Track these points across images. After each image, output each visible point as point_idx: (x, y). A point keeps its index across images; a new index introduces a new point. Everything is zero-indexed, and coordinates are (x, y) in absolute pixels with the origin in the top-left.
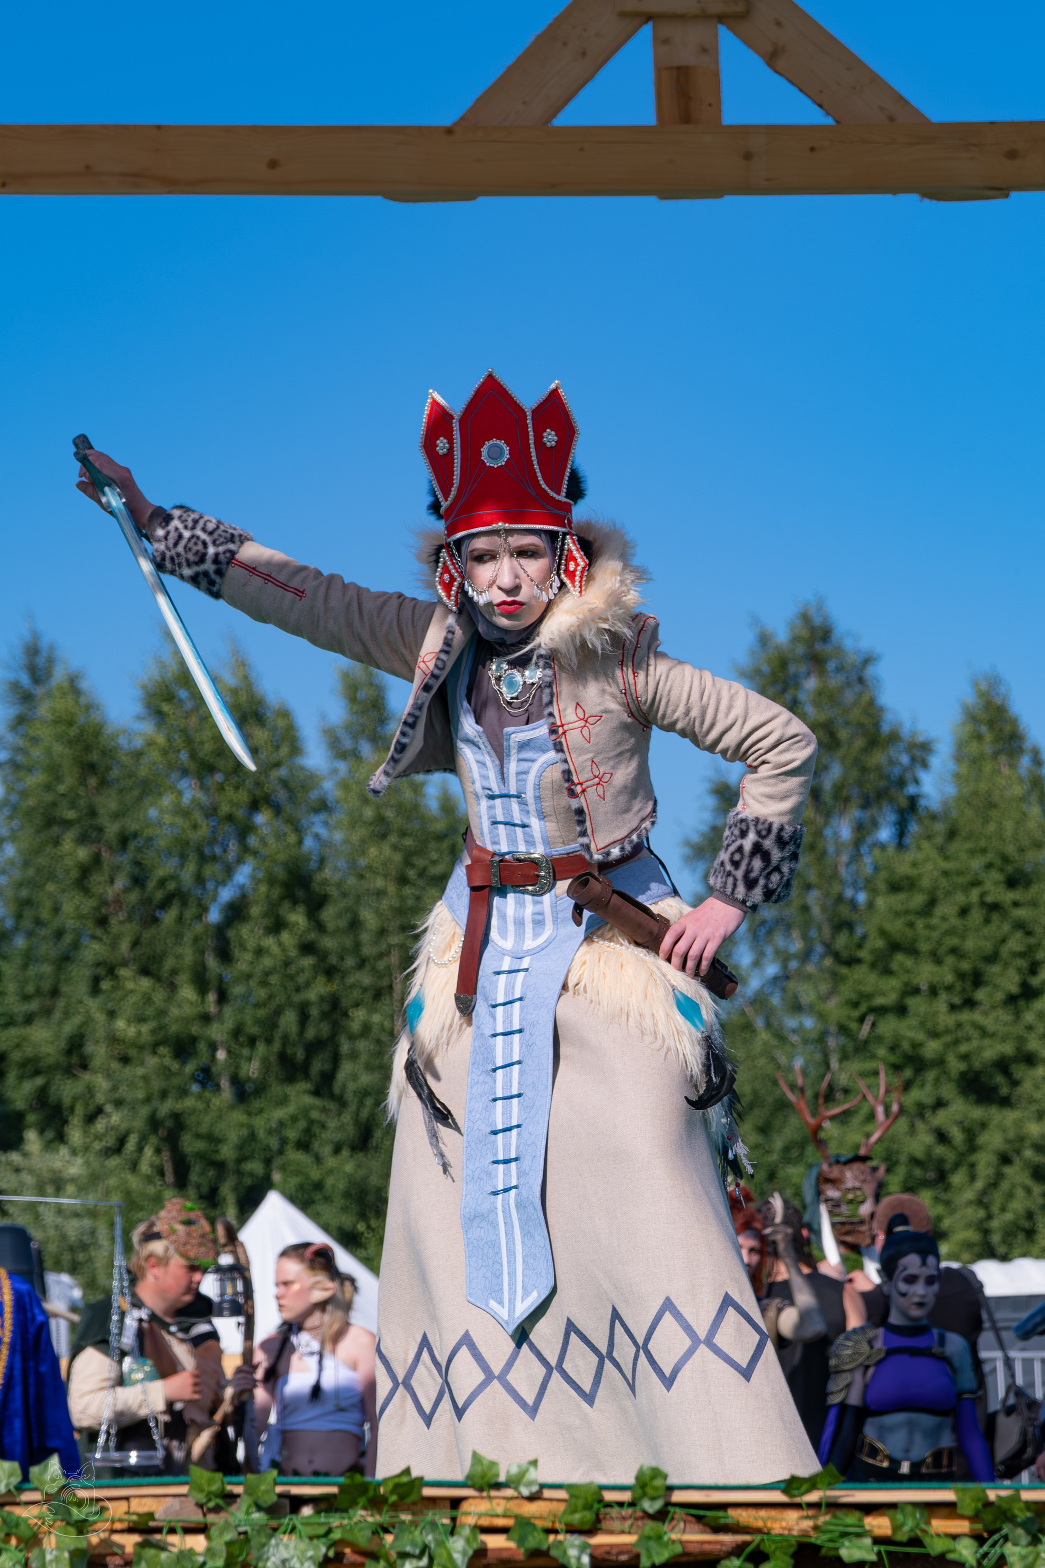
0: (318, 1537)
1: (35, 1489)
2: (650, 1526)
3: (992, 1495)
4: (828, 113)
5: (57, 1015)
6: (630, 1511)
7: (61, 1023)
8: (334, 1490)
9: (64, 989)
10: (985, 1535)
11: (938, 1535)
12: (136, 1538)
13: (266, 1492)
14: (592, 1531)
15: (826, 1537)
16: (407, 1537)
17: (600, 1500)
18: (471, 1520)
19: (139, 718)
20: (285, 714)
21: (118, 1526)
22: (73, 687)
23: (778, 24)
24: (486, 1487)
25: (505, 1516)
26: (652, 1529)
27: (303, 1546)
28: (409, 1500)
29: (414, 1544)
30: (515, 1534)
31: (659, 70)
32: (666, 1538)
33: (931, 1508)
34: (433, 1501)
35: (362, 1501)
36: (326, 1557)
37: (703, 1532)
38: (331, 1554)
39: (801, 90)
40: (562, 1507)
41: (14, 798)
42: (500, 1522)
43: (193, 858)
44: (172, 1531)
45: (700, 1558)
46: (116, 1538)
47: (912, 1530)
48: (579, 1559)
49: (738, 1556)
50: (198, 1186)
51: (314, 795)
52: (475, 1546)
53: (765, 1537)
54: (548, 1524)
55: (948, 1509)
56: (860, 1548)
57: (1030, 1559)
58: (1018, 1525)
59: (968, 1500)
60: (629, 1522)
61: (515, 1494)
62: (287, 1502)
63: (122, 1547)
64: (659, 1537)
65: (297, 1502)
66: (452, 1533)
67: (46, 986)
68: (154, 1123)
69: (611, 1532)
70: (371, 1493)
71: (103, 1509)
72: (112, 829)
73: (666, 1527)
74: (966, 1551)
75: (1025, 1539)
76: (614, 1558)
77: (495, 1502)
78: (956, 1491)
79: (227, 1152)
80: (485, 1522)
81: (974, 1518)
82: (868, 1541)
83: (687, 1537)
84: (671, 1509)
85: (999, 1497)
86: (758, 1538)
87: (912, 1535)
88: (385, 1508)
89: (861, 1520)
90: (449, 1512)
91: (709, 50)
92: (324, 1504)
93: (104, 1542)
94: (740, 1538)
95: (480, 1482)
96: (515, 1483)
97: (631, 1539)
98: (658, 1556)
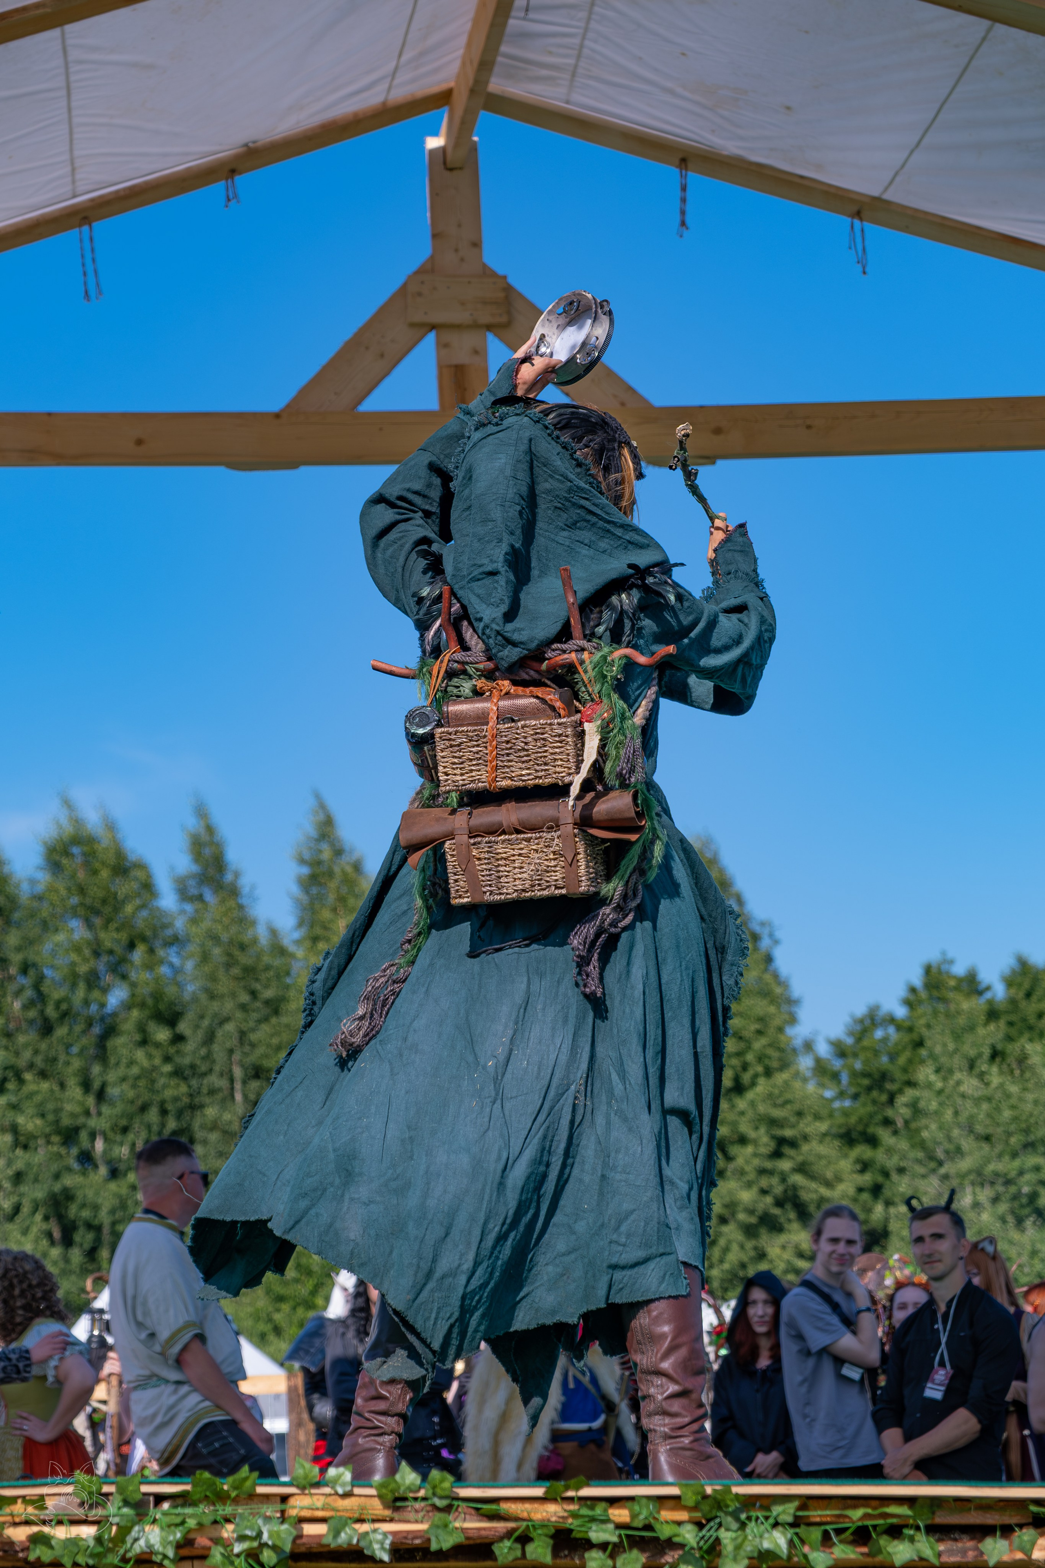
0: (177, 1525)
2: (438, 1516)
3: (709, 1490)
6: (423, 1504)
8: (187, 1488)
10: (704, 1522)
11: (667, 1522)
12: (31, 1530)
13: (134, 1491)
15: (578, 1523)
16: (246, 1526)
18: (296, 1513)
21: (17, 1519)
24: (308, 1486)
25: (323, 1509)
26: (440, 1519)
27: (163, 1531)
28: (247, 1496)
29: (251, 1529)
30: (332, 1523)
31: (441, 368)
32: (451, 1526)
33: (661, 1500)
34: (267, 1497)
35: (210, 1497)
36: (181, 1540)
37: (480, 1521)
38: (185, 1538)
40: (369, 1501)
42: (320, 1514)
44: (60, 1523)
45: (478, 1541)
46: (16, 1529)
47: (646, 1518)
48: (381, 1543)
49: (509, 1539)
53: (530, 1524)
54: (356, 1515)
55: (674, 1501)
56: (604, 1531)
57: (740, 1540)
58: (729, 1514)
59: (690, 1494)
60: (421, 1514)
61: (333, 1492)
62: (152, 1499)
63: (19, 1537)
64: (446, 1526)
65: (159, 1498)
66: (282, 1523)
69: (408, 1520)
70: (217, 1491)
73: (451, 1517)
74: (689, 1535)
75: (735, 1526)
76: (410, 1542)
77: (316, 1497)
80: (307, 1514)
81: (695, 1508)
82: (611, 1526)
83: (467, 1525)
84: (456, 1503)
85: (714, 1490)
86: (525, 1524)
87: (647, 1522)
88: (228, 1503)
89: (606, 1510)
90: (279, 1507)
91: (482, 351)
92: (179, 1500)
94: (511, 1525)
95: (303, 1482)
96: (333, 1483)
97: (423, 1527)
98: (446, 1541)
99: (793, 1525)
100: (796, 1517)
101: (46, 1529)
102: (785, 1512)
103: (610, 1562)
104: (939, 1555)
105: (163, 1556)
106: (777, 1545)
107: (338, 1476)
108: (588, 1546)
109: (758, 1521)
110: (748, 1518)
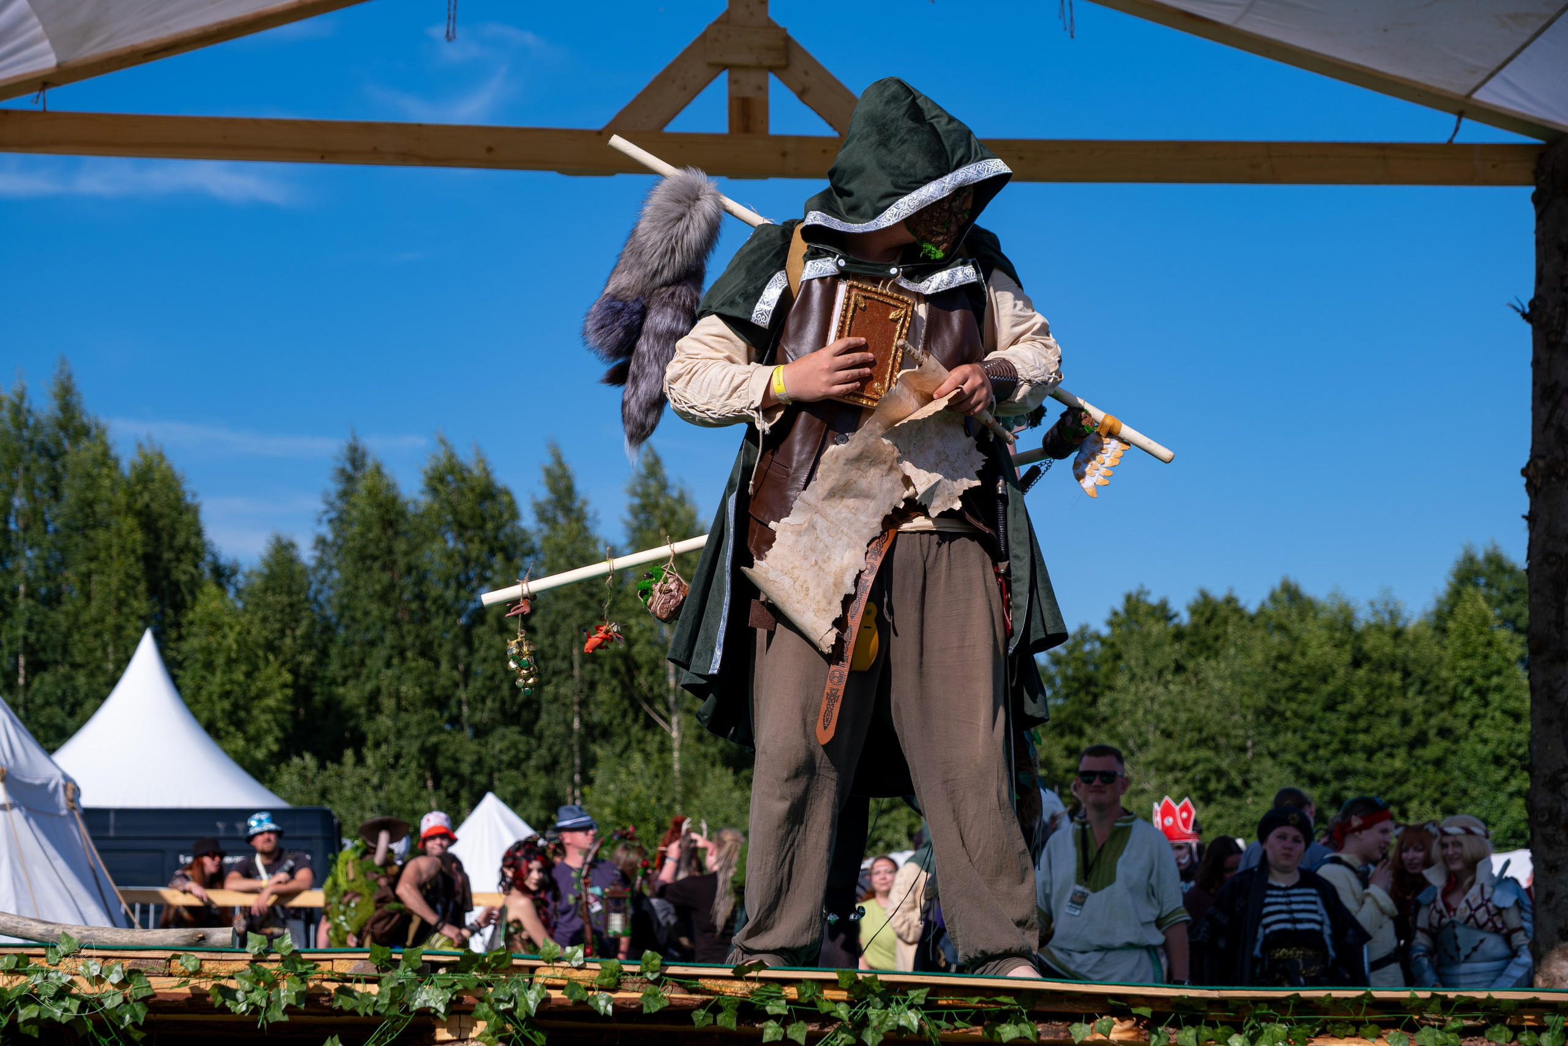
0: (447, 987)
1: (276, 953)
2: (650, 987)
4: (835, 129)
5: (363, 678)
6: (637, 978)
7: (364, 683)
8: (458, 959)
9: (368, 662)
10: (855, 1002)
11: (826, 1000)
12: (336, 985)
13: (416, 960)
14: (614, 990)
15: (758, 998)
16: (500, 990)
17: (621, 971)
18: (541, 980)
19: (422, 492)
20: (507, 492)
21: (325, 977)
22: (378, 470)
23: (806, 73)
24: (551, 961)
25: (562, 978)
26: (651, 990)
27: (437, 992)
28: (503, 966)
29: (505, 994)
30: (567, 990)
31: (732, 99)
32: (660, 996)
33: (823, 983)
34: (519, 968)
35: (475, 966)
36: (451, 999)
37: (683, 993)
38: (454, 998)
39: (819, 114)
40: (597, 974)
41: (340, 541)
42: (559, 982)
43: (453, 584)
44: (358, 981)
45: (681, 1009)
46: (325, 984)
47: (810, 997)
48: (606, 1007)
49: (704, 1008)
50: (446, 789)
51: (527, 545)
52: (543, 996)
53: (721, 997)
54: (588, 984)
55: (833, 984)
56: (779, 1006)
57: (883, 1017)
58: (876, 995)
59: (845, 980)
60: (637, 985)
61: (569, 966)
62: (429, 967)
63: (329, 990)
64: (656, 995)
65: (435, 966)
66: (529, 988)
67: (357, 658)
68: (423, 750)
69: (627, 991)
70: (480, 962)
71: (316, 967)
72: (402, 563)
73: (660, 988)
74: (843, 1011)
75: (880, 1005)
76: (627, 1007)
77: (556, 970)
78: (838, 973)
79: (465, 769)
80: (549, 982)
81: (849, 990)
82: (784, 1002)
83: (672, 995)
84: (664, 978)
86: (716, 997)
87: (810, 999)
88: (490, 971)
89: (779, 989)
90: (529, 976)
91: (763, 88)
92: (452, 967)
93: (315, 986)
94: (705, 997)
95: (547, 957)
96: (569, 958)
97: (638, 996)
98: (654, 1007)
99: (923, 1007)
100: (926, 1000)
101: (348, 985)
102: (918, 996)
103: (782, 1030)
104: (1039, 1035)
105: (437, 1011)
106: (911, 1022)
107: (574, 953)
108: (765, 1017)
109: (898, 1003)
110: (891, 1001)
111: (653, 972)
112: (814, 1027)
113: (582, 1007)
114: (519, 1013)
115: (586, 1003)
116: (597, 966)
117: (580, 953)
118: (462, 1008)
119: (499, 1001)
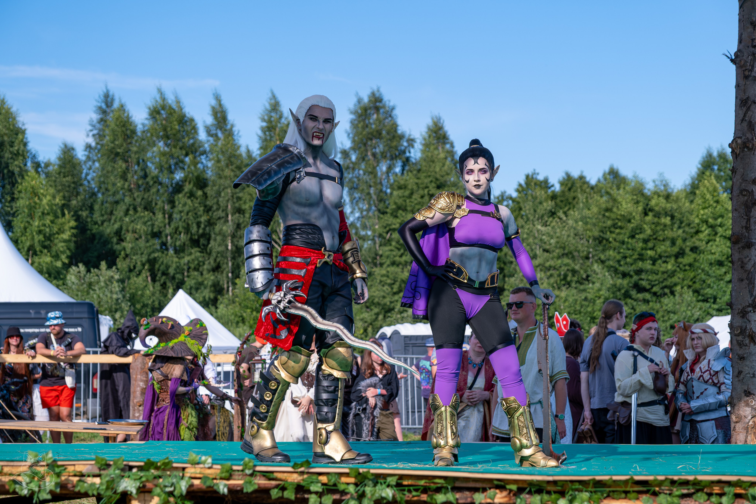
0: (137, 479)
2: (248, 478)
3: (361, 471)
6: (241, 473)
8: (142, 464)
10: (359, 484)
11: (343, 483)
12: (77, 479)
13: (120, 464)
14: (228, 479)
15: (306, 483)
16: (166, 480)
17: (232, 469)
18: (189, 475)
21: (71, 474)
24: (194, 464)
25: (200, 473)
27: (132, 482)
28: (168, 467)
29: (169, 482)
30: (203, 480)
32: (253, 483)
33: (341, 474)
34: (177, 468)
35: (152, 467)
36: (139, 486)
37: (265, 480)
38: (141, 485)
40: (219, 471)
42: (198, 476)
44: (89, 476)
45: (264, 489)
46: (71, 478)
48: (223, 489)
49: (277, 488)
52: (190, 483)
53: (286, 483)
54: (214, 477)
55: (347, 475)
56: (317, 487)
58: (370, 480)
59: (353, 472)
60: (240, 477)
61: (204, 467)
62: (127, 468)
63: (73, 481)
64: (250, 482)
65: (131, 468)
66: (182, 479)
69: (235, 480)
70: (155, 465)
71: (65, 469)
73: (253, 478)
74: (351, 489)
75: (371, 485)
76: (235, 488)
77: (197, 469)
78: (349, 469)
80: (193, 475)
81: (356, 477)
82: (320, 485)
83: (260, 482)
84: (255, 473)
86: (283, 483)
87: (334, 483)
88: (160, 470)
89: (317, 478)
90: (181, 472)
92: (140, 468)
93: (66, 480)
94: (278, 483)
95: (192, 462)
96: (204, 463)
97: (241, 482)
98: (249, 489)
99: (395, 486)
100: (397, 483)
102: (392, 481)
103: (319, 499)
104: (457, 499)
105: (131, 493)
106: (388, 495)
107: (206, 460)
108: (309, 492)
109: (381, 483)
110: (377, 483)
111: (249, 469)
112: (337, 497)
113: (210, 489)
114: (176, 493)
115: (213, 487)
116: (219, 467)
117: (210, 460)
118: (146, 490)
119: (166, 486)
